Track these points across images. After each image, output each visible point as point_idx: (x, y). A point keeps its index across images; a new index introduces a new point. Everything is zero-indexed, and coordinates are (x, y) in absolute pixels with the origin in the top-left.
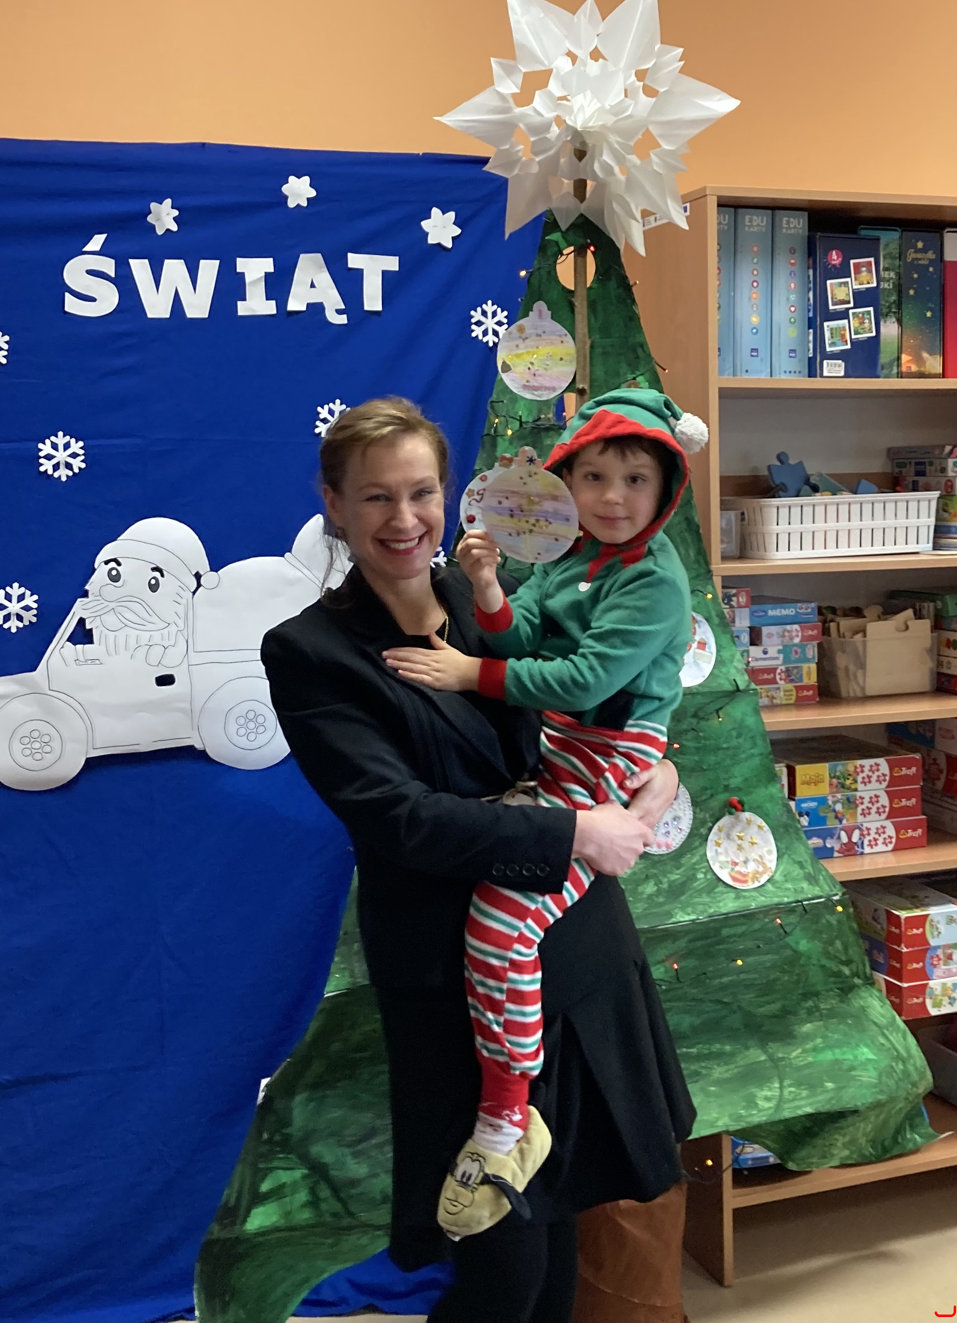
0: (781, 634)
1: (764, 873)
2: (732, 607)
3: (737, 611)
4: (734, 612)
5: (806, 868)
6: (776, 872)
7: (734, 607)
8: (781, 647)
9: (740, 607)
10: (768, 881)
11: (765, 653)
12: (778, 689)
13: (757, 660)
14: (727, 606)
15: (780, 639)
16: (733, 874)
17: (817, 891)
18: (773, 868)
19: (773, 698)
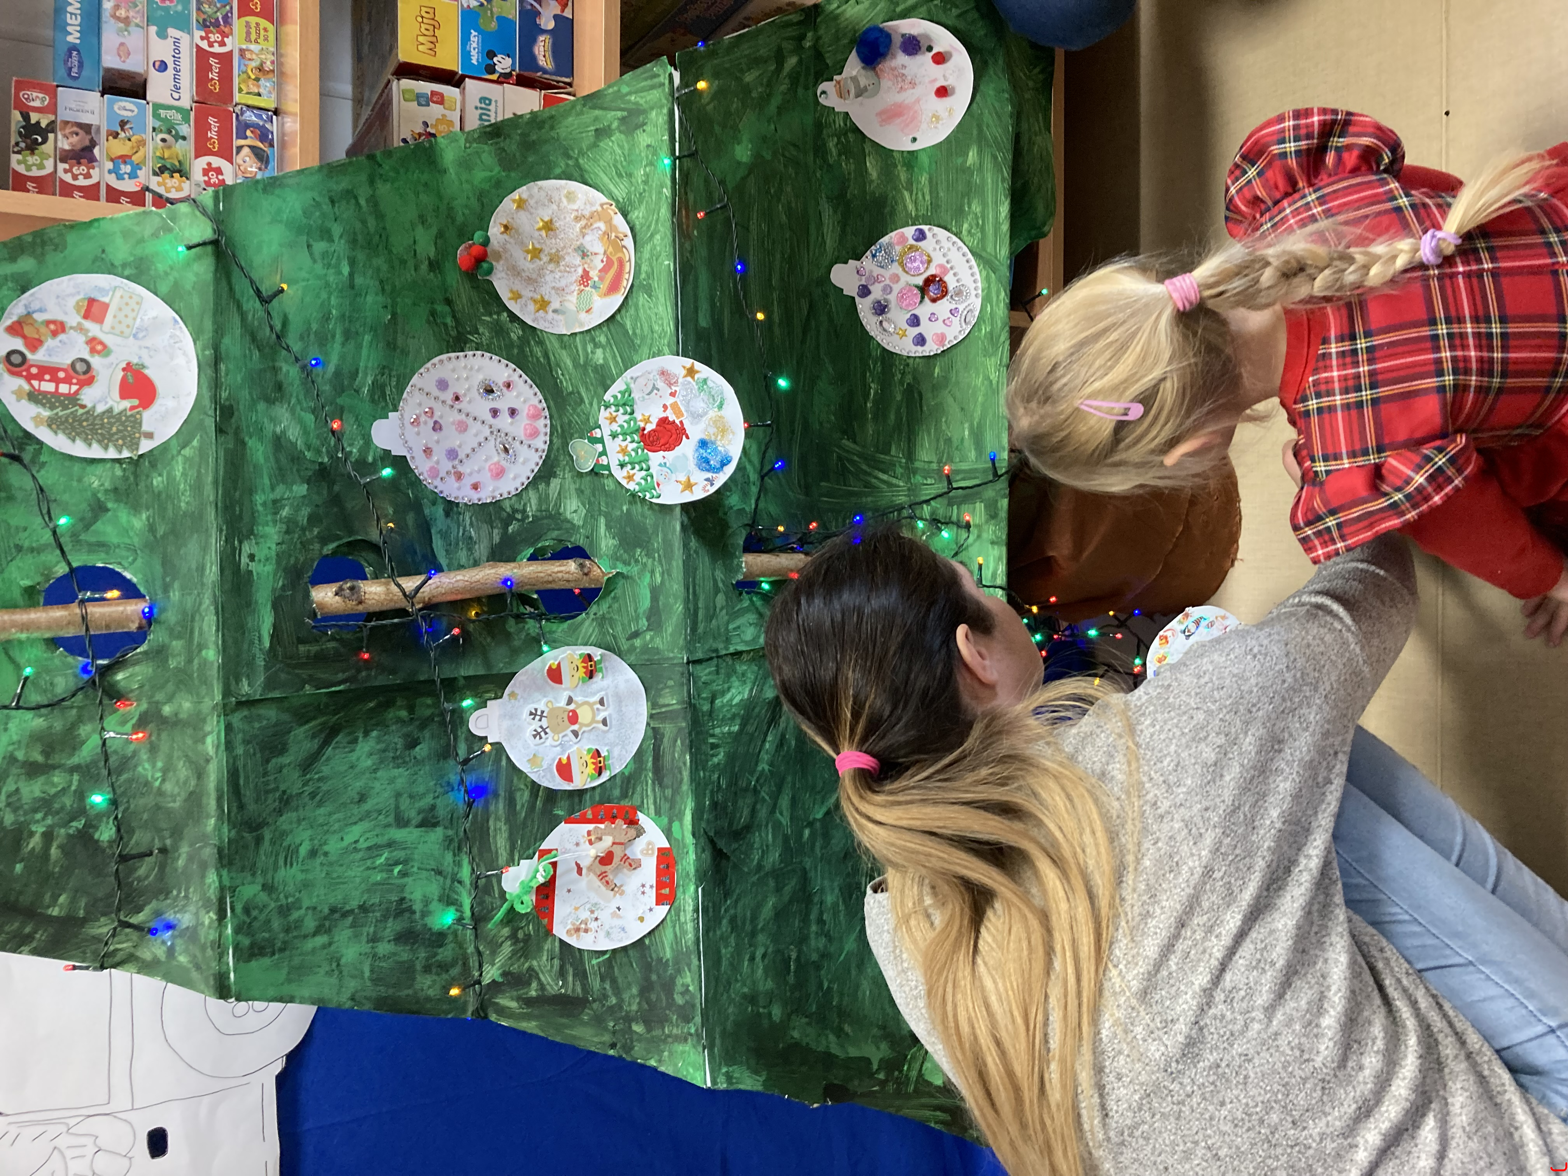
0: (121, 25)
1: (609, 222)
2: (52, 127)
3: (64, 115)
4: (66, 123)
5: (609, 126)
6: (611, 196)
7: (53, 122)
8: (153, 29)
9: (52, 108)
10: (625, 215)
11: (162, 67)
12: (242, 52)
13: (177, 89)
14: (51, 136)
15: (132, 28)
16: (604, 286)
17: (658, 118)
18: (601, 198)
19: (260, 69)
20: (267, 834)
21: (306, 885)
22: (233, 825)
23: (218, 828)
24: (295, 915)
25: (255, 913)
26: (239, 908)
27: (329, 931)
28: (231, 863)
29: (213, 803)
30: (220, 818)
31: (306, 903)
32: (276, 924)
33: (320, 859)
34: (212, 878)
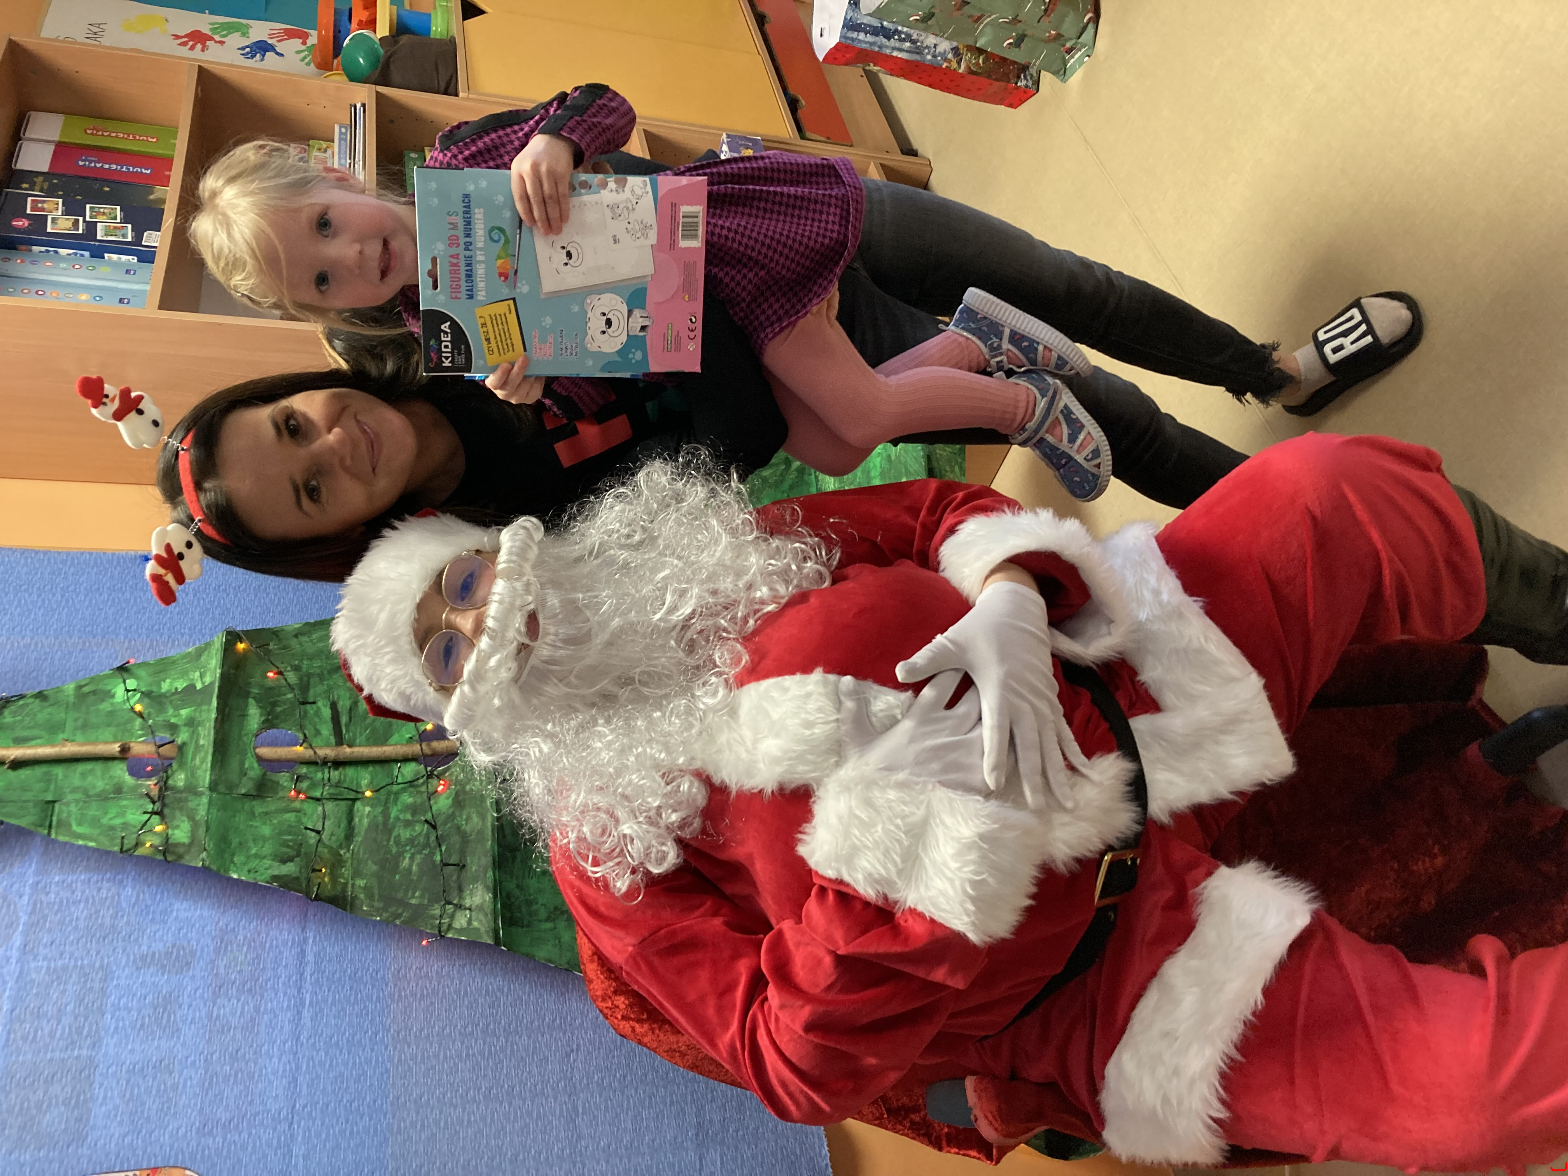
20: (519, 855)
21: (540, 891)
22: (499, 845)
23: (492, 846)
24: (535, 907)
25: (513, 900)
26: (504, 894)
27: (553, 921)
28: (500, 868)
29: (490, 833)
30: (493, 841)
31: (541, 901)
32: (524, 910)
33: (547, 878)
34: (490, 874)
